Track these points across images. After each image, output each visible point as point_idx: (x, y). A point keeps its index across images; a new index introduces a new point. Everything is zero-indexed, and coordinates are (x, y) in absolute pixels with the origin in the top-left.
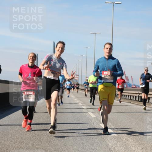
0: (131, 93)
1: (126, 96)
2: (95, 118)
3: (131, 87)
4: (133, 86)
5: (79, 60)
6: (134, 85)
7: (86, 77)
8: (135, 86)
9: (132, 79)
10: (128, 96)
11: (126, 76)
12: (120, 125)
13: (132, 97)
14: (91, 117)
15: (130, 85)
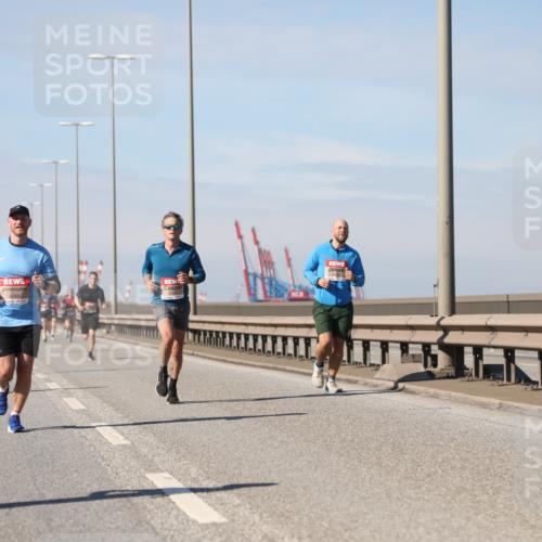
0: (286, 326)
1: (264, 341)
2: (125, 446)
3: (286, 296)
4: (294, 295)
5: (42, 186)
6: (300, 287)
7: (80, 263)
8: (301, 294)
9: (289, 260)
10: (274, 339)
11: (260, 251)
12: (237, 471)
13: (290, 342)
14: (108, 443)
15: (283, 287)
